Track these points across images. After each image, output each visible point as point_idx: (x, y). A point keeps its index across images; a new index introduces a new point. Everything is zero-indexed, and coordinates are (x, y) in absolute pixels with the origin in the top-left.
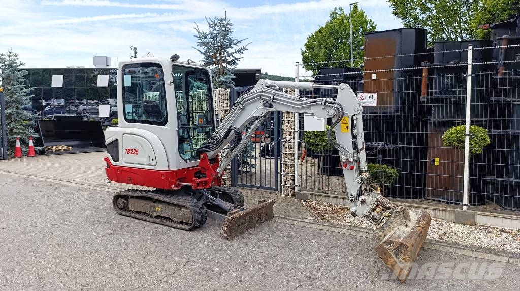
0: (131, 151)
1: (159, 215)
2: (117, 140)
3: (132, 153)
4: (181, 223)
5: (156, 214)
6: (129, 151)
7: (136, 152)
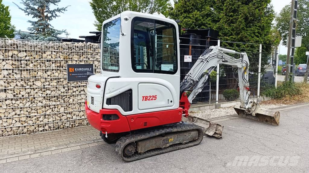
0: (148, 98)
1: (171, 144)
2: (131, 90)
3: (150, 99)
4: (190, 142)
5: (168, 145)
6: (146, 98)
7: (155, 97)
